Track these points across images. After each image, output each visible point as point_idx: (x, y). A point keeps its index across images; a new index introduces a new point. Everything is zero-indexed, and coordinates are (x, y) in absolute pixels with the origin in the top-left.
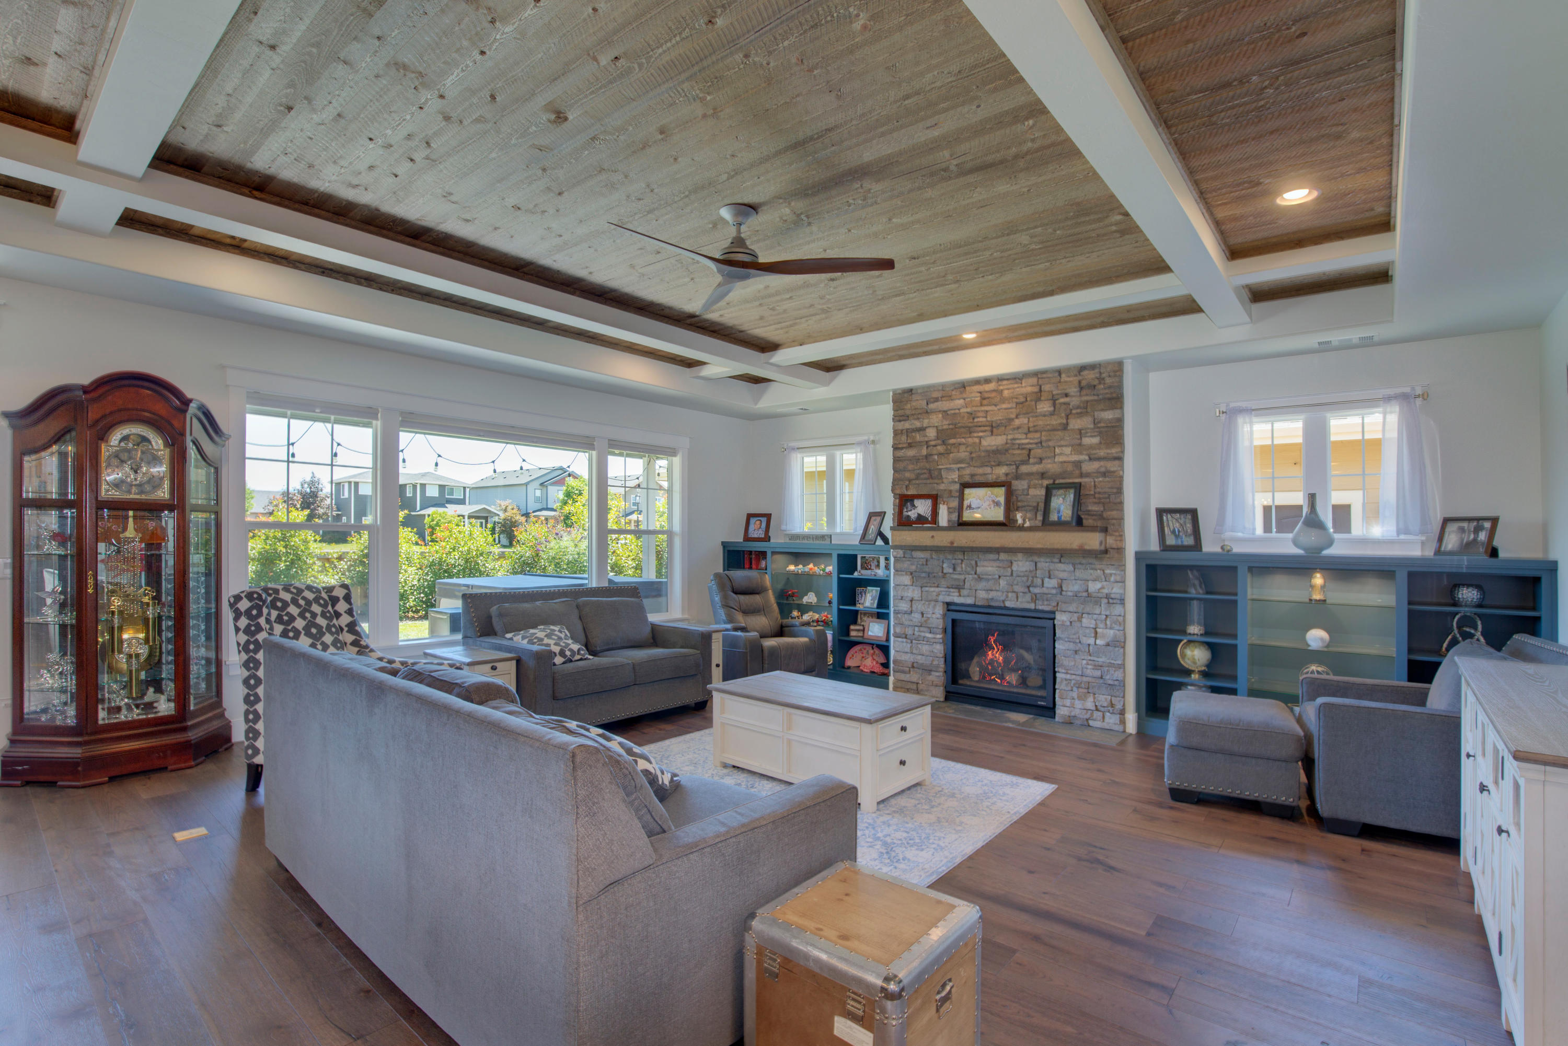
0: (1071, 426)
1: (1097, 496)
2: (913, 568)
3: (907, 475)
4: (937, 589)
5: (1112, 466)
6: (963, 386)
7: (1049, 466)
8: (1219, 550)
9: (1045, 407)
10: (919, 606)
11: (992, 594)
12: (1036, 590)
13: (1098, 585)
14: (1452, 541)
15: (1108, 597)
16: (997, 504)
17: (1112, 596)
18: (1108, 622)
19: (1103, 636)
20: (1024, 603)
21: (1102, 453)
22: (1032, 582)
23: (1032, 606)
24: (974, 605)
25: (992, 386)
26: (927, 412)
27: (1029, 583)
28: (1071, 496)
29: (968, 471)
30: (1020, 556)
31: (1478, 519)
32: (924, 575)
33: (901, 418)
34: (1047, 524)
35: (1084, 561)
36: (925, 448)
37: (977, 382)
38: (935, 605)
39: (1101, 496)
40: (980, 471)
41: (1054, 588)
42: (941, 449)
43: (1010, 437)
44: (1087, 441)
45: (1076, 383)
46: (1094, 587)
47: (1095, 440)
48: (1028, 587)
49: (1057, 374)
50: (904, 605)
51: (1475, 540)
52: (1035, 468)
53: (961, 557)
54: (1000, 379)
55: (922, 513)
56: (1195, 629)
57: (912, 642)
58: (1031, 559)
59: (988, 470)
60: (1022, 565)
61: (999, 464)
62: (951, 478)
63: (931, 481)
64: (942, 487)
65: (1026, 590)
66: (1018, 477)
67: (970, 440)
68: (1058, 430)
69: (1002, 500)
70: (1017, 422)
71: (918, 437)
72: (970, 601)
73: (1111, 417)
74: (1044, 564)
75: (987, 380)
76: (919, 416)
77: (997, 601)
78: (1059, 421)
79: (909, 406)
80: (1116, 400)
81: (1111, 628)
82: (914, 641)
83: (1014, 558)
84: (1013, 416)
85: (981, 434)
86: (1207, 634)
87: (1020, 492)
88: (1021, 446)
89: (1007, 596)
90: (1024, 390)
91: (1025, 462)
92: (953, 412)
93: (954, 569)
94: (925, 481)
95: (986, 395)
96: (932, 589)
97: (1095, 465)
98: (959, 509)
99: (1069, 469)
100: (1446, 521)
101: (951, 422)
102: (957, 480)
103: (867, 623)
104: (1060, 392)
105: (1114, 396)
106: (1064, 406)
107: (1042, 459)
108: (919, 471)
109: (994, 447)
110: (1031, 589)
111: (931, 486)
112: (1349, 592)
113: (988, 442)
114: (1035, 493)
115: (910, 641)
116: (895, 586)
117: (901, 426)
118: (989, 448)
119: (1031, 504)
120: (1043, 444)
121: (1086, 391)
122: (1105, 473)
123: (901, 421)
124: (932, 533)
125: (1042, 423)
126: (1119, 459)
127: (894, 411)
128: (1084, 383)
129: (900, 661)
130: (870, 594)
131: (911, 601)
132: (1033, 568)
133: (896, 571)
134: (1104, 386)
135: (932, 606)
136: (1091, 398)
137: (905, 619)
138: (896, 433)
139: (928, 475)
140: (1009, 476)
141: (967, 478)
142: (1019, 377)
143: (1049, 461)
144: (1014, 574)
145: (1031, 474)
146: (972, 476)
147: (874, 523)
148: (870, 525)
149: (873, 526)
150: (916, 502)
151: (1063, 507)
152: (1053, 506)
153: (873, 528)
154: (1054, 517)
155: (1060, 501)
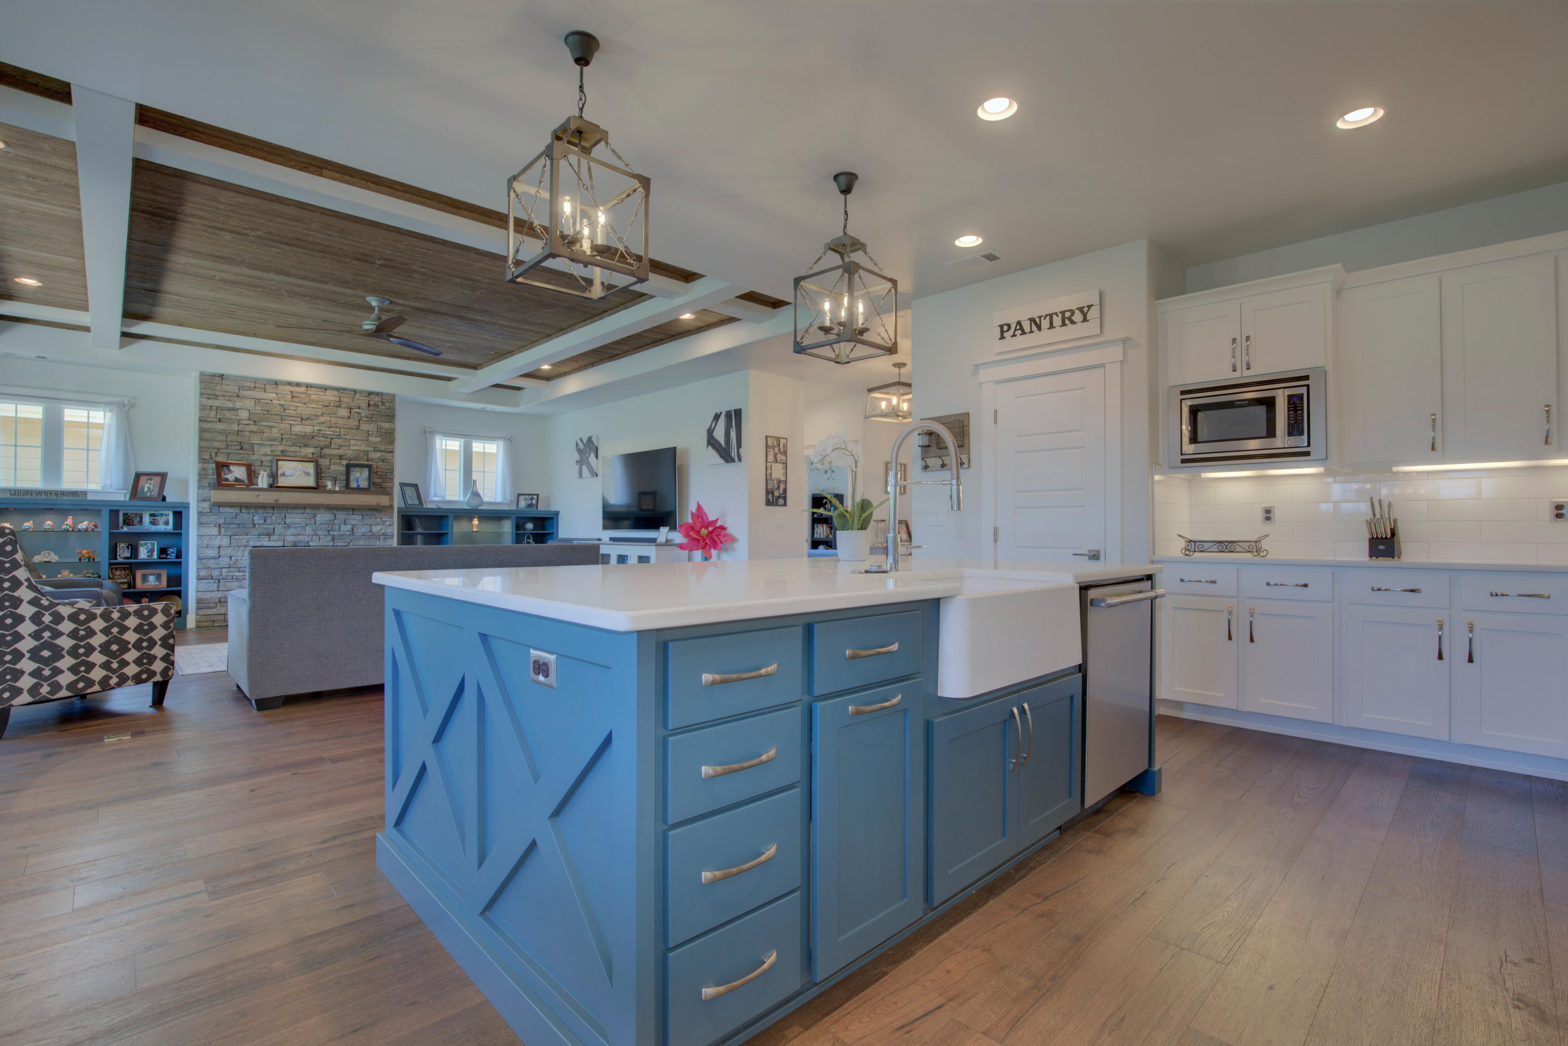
0: (361, 428)
1: (379, 473)
2: (222, 521)
3: (216, 444)
4: (247, 537)
5: (389, 456)
6: (276, 383)
7: (347, 452)
8: (436, 507)
9: (344, 412)
10: (229, 551)
11: (301, 538)
12: (335, 533)
13: (379, 528)
14: (523, 504)
15: (384, 534)
16: (308, 474)
17: (387, 534)
21: (383, 448)
22: (332, 528)
23: (331, 544)
25: (303, 389)
26: (238, 396)
27: (329, 529)
28: (366, 472)
29: (281, 448)
30: (322, 511)
31: (531, 495)
32: (234, 526)
33: (211, 397)
35: (370, 513)
36: (236, 425)
37: (290, 384)
38: (244, 550)
39: (382, 474)
40: (292, 449)
41: (349, 531)
42: (253, 428)
43: (316, 428)
44: (372, 439)
45: (367, 401)
46: (376, 529)
47: (378, 439)
48: (328, 531)
50: (210, 552)
51: (531, 503)
52: (336, 452)
53: (272, 511)
54: (308, 386)
55: (239, 477)
57: (219, 582)
58: (331, 512)
59: (298, 449)
60: (323, 517)
61: (306, 446)
62: (262, 453)
63: (241, 452)
64: (255, 457)
65: (327, 533)
66: (321, 457)
67: (282, 425)
68: (353, 429)
69: (312, 471)
70: (322, 419)
71: (228, 415)
73: (388, 426)
74: (341, 516)
75: (298, 385)
76: (231, 398)
78: (354, 423)
79: (219, 388)
80: (391, 417)
82: (221, 581)
83: (317, 512)
84: (320, 414)
85: (291, 422)
87: (323, 467)
88: (324, 436)
89: (312, 538)
90: (328, 398)
91: (328, 446)
92: (266, 401)
93: (265, 521)
94: (237, 452)
95: (296, 395)
96: (242, 537)
97: (379, 454)
98: (274, 476)
99: (362, 455)
100: (519, 495)
101: (264, 409)
102: (269, 453)
103: (139, 574)
104: (354, 404)
105: (391, 414)
106: (357, 414)
107: (340, 446)
108: (229, 443)
109: (304, 433)
110: (331, 533)
111: (243, 456)
112: (490, 527)
113: (298, 429)
114: (338, 469)
115: (217, 581)
116: (200, 536)
117: (210, 403)
118: (298, 433)
119: (335, 476)
120: (342, 436)
121: (371, 408)
122: (383, 460)
123: (209, 399)
124: (256, 493)
125: (341, 422)
126: (392, 452)
127: (201, 389)
128: (372, 403)
129: (206, 599)
130: (145, 547)
131: (219, 548)
132: (333, 518)
133: (200, 524)
134: (383, 407)
135: (240, 551)
136: (376, 413)
137: (212, 563)
138: (203, 408)
139: (239, 447)
140: (315, 456)
141: (278, 453)
142: (325, 388)
143: (345, 448)
144: (317, 523)
145: (333, 455)
146: (282, 451)
147: (149, 482)
148: (140, 484)
149: (148, 485)
150: (232, 468)
151: (360, 479)
152: (352, 478)
153: (148, 486)
154: (353, 485)
155: (358, 474)
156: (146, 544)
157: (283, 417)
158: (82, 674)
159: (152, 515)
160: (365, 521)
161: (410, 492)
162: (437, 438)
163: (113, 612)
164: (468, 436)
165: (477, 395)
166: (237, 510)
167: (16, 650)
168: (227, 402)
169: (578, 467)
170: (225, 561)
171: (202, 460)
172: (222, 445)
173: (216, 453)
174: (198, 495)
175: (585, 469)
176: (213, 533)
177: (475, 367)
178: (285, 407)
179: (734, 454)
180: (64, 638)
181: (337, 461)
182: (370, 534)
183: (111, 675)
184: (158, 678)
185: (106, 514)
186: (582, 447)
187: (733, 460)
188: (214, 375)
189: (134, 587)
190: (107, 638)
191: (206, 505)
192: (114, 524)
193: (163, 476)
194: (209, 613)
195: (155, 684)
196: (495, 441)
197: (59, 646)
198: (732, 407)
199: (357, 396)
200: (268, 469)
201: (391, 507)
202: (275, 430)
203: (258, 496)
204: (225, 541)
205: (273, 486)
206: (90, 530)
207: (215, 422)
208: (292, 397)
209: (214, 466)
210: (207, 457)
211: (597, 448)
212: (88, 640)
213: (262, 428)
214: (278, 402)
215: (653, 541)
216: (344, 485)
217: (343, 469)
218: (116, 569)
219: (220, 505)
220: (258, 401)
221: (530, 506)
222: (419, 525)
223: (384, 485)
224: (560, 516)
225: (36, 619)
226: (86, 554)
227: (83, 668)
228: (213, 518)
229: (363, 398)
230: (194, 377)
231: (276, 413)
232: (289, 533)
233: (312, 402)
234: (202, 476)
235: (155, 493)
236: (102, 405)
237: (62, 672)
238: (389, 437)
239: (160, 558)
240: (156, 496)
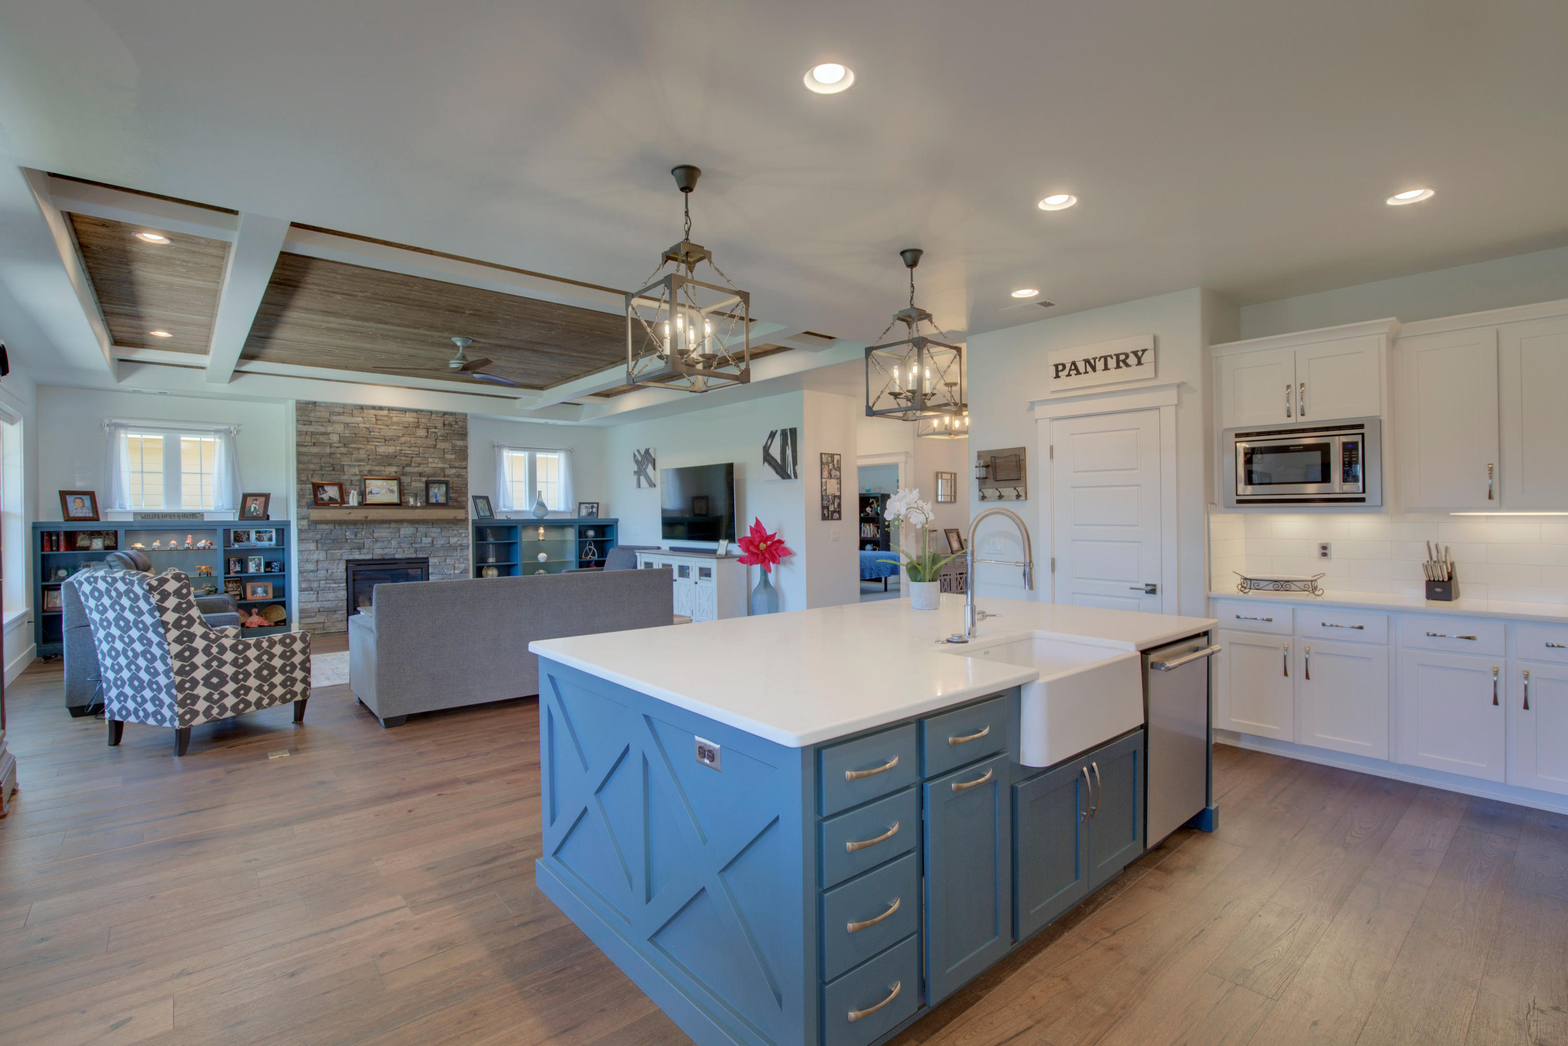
0: (438, 446)
1: (454, 488)
2: (318, 537)
3: (312, 466)
4: (340, 551)
5: (462, 472)
6: (362, 408)
7: (426, 469)
8: (506, 518)
9: (422, 432)
10: (326, 565)
11: (387, 551)
12: (417, 546)
13: (456, 539)
14: (584, 512)
15: (461, 545)
16: (392, 491)
17: (464, 545)
18: (461, 560)
19: (458, 568)
20: (410, 554)
21: (457, 464)
22: (415, 540)
23: (414, 556)
24: (372, 560)
25: (385, 412)
26: (329, 421)
27: (412, 542)
28: (443, 488)
29: (368, 468)
30: (405, 524)
31: (592, 503)
32: (329, 541)
33: (306, 423)
34: (428, 504)
35: (447, 526)
36: (329, 448)
37: (374, 408)
38: (339, 563)
39: (457, 489)
40: (377, 468)
41: (429, 543)
42: (343, 450)
43: (398, 448)
44: (448, 456)
45: (442, 421)
46: (453, 541)
47: (453, 457)
48: (411, 544)
49: (430, 414)
50: (309, 566)
51: (592, 512)
52: (416, 470)
53: (361, 527)
54: (390, 409)
55: (332, 496)
56: (491, 560)
57: (318, 593)
58: (413, 526)
59: (382, 468)
60: (406, 531)
61: (390, 465)
62: (351, 473)
63: (333, 473)
64: (345, 477)
65: (410, 546)
66: (404, 474)
67: (368, 447)
68: (430, 448)
69: (395, 488)
70: (403, 439)
71: (322, 439)
72: (369, 557)
73: (462, 444)
74: (422, 529)
75: (381, 408)
76: (324, 423)
77: (389, 555)
78: (431, 443)
79: (313, 414)
80: (464, 435)
81: (463, 563)
82: (320, 592)
83: (401, 526)
84: (401, 435)
85: (376, 444)
86: (496, 562)
87: (405, 484)
88: (406, 455)
89: (397, 551)
90: (408, 420)
91: (409, 465)
92: (354, 425)
93: (356, 536)
94: (329, 472)
95: (380, 418)
96: (337, 551)
97: (454, 471)
98: (363, 494)
99: (439, 472)
100: (580, 504)
101: (352, 432)
102: (358, 473)
103: (249, 587)
104: (431, 425)
105: (464, 433)
106: (434, 434)
107: (420, 464)
108: (322, 464)
109: (387, 454)
110: (413, 545)
111: (335, 476)
112: (555, 536)
113: (382, 449)
114: (418, 485)
115: (316, 592)
116: (300, 552)
117: (305, 428)
118: (382, 454)
119: (416, 492)
120: (421, 455)
121: (447, 427)
122: (459, 476)
123: (304, 425)
124: (349, 511)
125: (419, 442)
126: (466, 468)
127: (297, 416)
128: (446, 422)
129: (307, 609)
130: (253, 562)
131: (317, 562)
132: (415, 532)
133: (300, 540)
134: (457, 426)
135: (335, 564)
136: (450, 432)
137: (311, 576)
138: (299, 433)
139: (332, 468)
140: (398, 474)
141: (366, 473)
142: (405, 411)
143: (425, 466)
144: (401, 536)
145: (414, 473)
146: (369, 471)
147: (255, 502)
148: (248, 504)
149: (254, 505)
150: (326, 488)
151: (438, 495)
152: (431, 494)
153: (254, 507)
154: (433, 500)
155: (436, 490)
156: (254, 559)
157: (369, 439)
158: (242, 696)
159: (257, 532)
160: (443, 533)
161: (481, 504)
162: (504, 451)
163: (263, 641)
164: (532, 449)
165: (545, 412)
166: (331, 527)
167: (193, 678)
168: (320, 427)
169: (636, 477)
170: (322, 573)
171: (300, 481)
172: (317, 468)
173: (312, 475)
174: (297, 513)
175: (643, 479)
176: (311, 548)
177: (541, 388)
178: (371, 429)
179: (790, 471)
180: (228, 666)
181: (417, 478)
182: (448, 545)
183: (263, 696)
184: (299, 698)
185: (220, 533)
186: (640, 459)
187: (789, 477)
188: (308, 403)
189: (245, 598)
190: (259, 665)
191: (305, 522)
192: (227, 542)
193: (267, 497)
194: (311, 622)
195: (296, 703)
196: (556, 452)
197: (225, 674)
198: (788, 426)
199: (434, 416)
200: (357, 488)
201: (466, 520)
202: (362, 452)
203: (350, 513)
204: (321, 555)
205: (363, 504)
206: (207, 547)
207: (311, 446)
208: (377, 420)
209: (311, 486)
210: (304, 479)
211: (654, 460)
212: (245, 667)
213: (351, 450)
214: (364, 425)
215: (713, 552)
216: (425, 500)
217: (423, 485)
218: (229, 582)
219: (317, 522)
220: (347, 425)
221: (591, 514)
222: (491, 535)
223: (459, 499)
224: (619, 523)
225: (207, 651)
226: (204, 569)
227: (242, 692)
228: (311, 535)
229: (439, 418)
230: (292, 405)
231: (363, 435)
232: (377, 547)
233: (394, 424)
234: (300, 496)
235: (260, 513)
236: (213, 433)
237: (227, 695)
238: (462, 454)
239: (266, 572)
240: (261, 515)
